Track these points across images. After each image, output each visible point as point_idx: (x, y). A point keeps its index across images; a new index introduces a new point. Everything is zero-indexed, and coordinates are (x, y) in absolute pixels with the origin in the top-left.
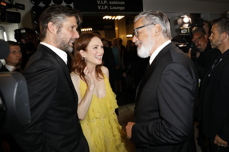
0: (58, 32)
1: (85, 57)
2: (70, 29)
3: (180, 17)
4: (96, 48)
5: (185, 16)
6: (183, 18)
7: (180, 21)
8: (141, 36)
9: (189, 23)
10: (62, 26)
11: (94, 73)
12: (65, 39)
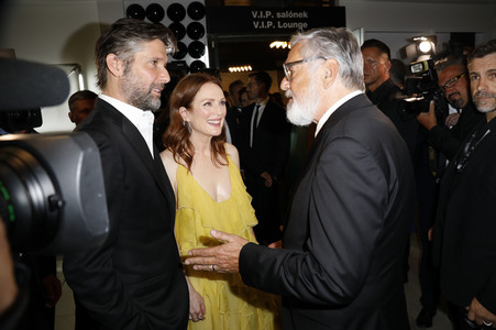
0: (125, 72)
1: (188, 120)
2: (151, 65)
3: (411, 41)
4: (209, 103)
5: (423, 38)
6: (418, 43)
7: (411, 49)
8: (297, 81)
9: (431, 53)
10: (133, 60)
11: (208, 153)
12: (140, 86)
